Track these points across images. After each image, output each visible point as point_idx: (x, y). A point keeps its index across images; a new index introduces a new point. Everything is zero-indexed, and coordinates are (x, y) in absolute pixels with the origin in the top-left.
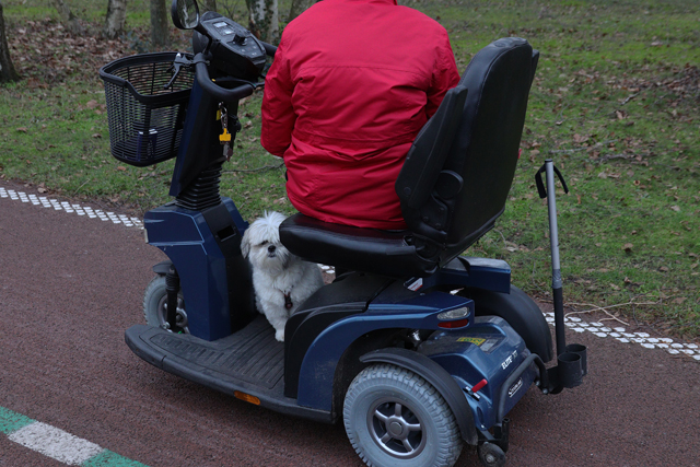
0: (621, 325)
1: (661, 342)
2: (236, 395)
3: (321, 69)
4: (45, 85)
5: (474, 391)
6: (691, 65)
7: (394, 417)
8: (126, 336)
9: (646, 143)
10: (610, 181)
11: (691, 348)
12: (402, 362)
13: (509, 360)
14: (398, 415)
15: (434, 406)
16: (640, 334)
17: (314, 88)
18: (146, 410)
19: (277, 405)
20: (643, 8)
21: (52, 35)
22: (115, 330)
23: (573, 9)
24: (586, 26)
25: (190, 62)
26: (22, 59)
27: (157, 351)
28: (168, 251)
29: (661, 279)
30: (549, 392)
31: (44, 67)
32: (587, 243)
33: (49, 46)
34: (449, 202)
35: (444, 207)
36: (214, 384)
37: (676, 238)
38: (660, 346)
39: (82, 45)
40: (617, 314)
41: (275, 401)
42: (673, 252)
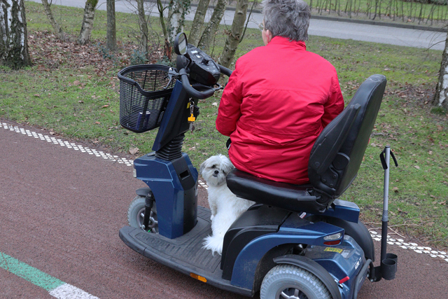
0: (401, 238)
1: (425, 249)
2: (191, 275)
3: (264, 91)
4: (48, 70)
5: (340, 283)
6: (408, 83)
7: (293, 297)
8: (120, 233)
9: (393, 127)
10: (378, 148)
11: (443, 254)
12: (302, 265)
13: (358, 264)
14: (296, 296)
15: (321, 293)
16: (412, 244)
17: (259, 101)
18: (131, 279)
19: (218, 284)
20: (376, 48)
21: (49, 40)
22: (106, 225)
23: (338, 46)
24: (348, 56)
25: (177, 74)
26: (33, 53)
27: (140, 244)
28: (149, 183)
29: (417, 210)
30: (374, 281)
31: (46, 59)
32: (372, 185)
33: (48, 47)
34: (340, 172)
35: (336, 175)
36: (177, 267)
37: (421, 185)
38: (425, 252)
39: (66, 47)
40: (397, 230)
41: (217, 281)
42: (421, 194)
